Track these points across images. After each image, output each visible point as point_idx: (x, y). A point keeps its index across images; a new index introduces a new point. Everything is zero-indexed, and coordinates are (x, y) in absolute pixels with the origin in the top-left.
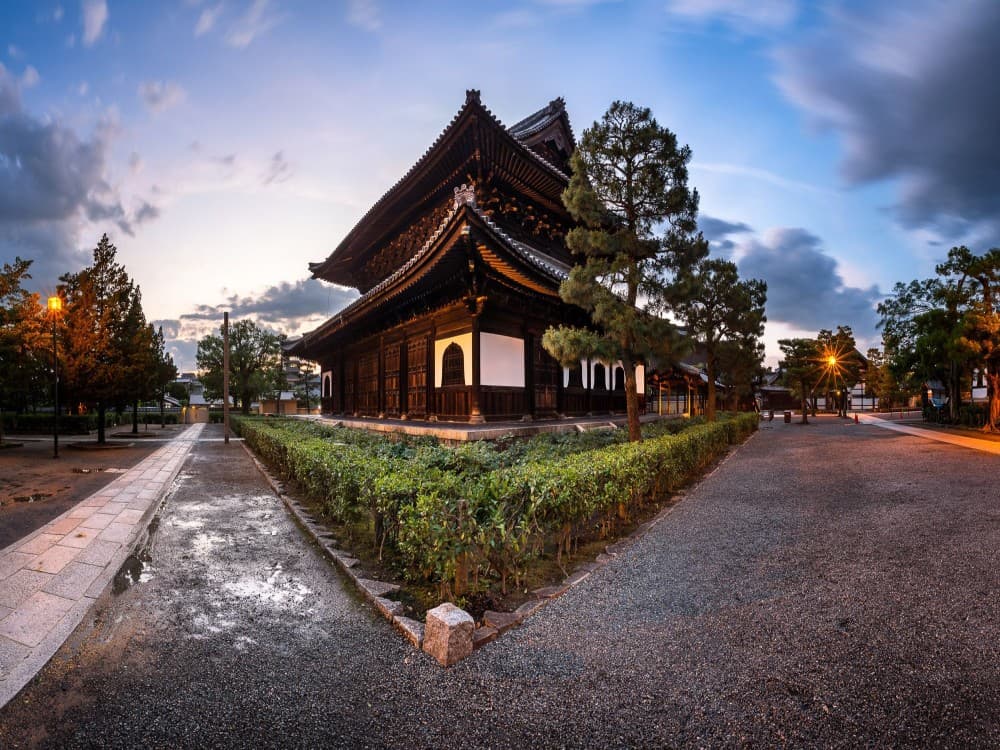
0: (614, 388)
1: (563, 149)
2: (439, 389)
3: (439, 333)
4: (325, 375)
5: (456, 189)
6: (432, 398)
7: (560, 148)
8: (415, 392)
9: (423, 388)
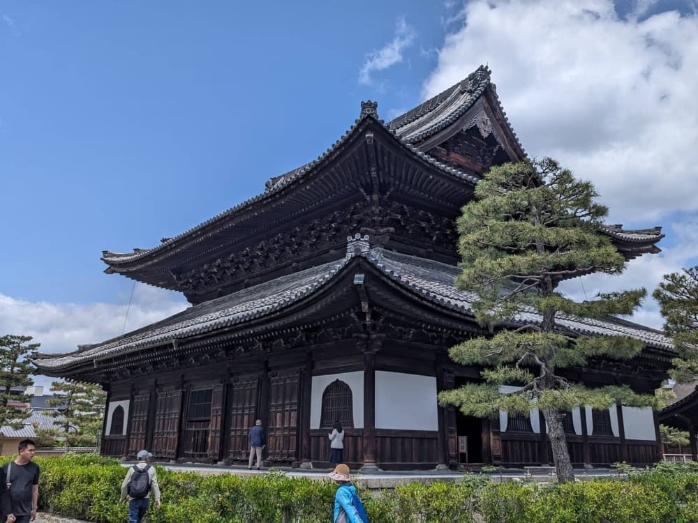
0: (590, 432)
1: (491, 135)
2: (315, 431)
3: (318, 367)
4: (113, 405)
5: (349, 238)
6: (305, 442)
7: (485, 135)
8: (278, 433)
9: (291, 429)
